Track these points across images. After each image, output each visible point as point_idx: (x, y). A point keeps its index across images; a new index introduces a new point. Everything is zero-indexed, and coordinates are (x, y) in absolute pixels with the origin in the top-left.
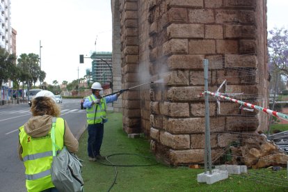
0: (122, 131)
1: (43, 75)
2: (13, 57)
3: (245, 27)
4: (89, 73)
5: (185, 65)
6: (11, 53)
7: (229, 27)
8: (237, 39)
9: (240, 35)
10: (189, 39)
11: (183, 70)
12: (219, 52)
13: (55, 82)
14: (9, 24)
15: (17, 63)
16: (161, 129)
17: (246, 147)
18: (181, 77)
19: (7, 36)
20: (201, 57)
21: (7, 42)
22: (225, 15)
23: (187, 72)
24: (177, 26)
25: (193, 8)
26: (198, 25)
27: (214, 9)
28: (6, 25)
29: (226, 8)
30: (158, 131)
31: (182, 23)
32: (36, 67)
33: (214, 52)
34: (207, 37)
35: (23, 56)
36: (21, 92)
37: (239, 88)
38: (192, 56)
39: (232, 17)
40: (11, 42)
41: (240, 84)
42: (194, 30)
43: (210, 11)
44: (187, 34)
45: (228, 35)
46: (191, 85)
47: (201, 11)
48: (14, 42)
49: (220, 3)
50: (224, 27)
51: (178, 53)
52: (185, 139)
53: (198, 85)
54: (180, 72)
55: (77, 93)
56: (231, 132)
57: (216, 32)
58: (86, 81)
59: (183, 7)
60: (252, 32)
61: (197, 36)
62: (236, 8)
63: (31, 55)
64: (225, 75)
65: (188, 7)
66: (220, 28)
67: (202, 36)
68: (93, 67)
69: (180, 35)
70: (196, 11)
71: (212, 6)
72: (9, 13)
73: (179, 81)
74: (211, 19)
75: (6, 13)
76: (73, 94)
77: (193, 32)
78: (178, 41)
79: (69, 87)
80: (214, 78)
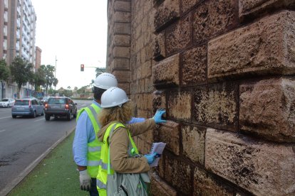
13: (69, 87)
14: (34, 43)
19: (31, 51)
21: (31, 56)
28: (31, 43)
35: (43, 66)
40: (35, 56)
55: (83, 95)
63: (49, 66)
72: (34, 35)
75: (32, 34)
76: (81, 96)
79: (79, 91)
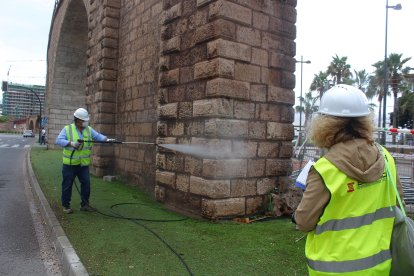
5: (231, 93)
7: (275, 54)
10: (236, 61)
11: (228, 98)
12: (263, 81)
17: (290, 194)
18: (227, 107)
20: (247, 85)
22: (271, 40)
23: (232, 101)
24: (224, 42)
25: (242, 24)
26: (246, 47)
27: (261, 31)
29: (272, 32)
30: (173, 174)
31: (230, 40)
33: (258, 81)
34: (253, 62)
38: (239, 83)
39: (276, 43)
41: (280, 121)
42: (242, 51)
43: (257, 32)
44: (234, 55)
45: (273, 64)
46: (235, 118)
47: (249, 30)
49: (267, 26)
50: (270, 54)
51: (225, 77)
52: (226, 185)
53: (241, 119)
54: (226, 101)
56: (270, 177)
57: (262, 59)
59: (232, 21)
61: (244, 59)
62: (280, 35)
64: (268, 109)
65: (236, 23)
66: (265, 54)
67: (248, 59)
69: (227, 54)
70: (244, 29)
71: (259, 27)
73: (224, 112)
74: (257, 42)
77: (241, 53)
78: (225, 61)
80: (257, 111)
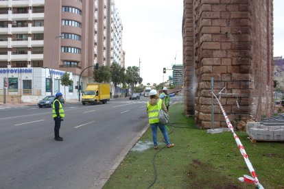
0: (184, 114)
1: (141, 80)
2: (123, 69)
3: (243, 59)
4: (170, 79)
6: (122, 66)
7: (235, 59)
8: (239, 65)
9: (241, 63)
10: (213, 66)
12: (229, 72)
13: (149, 84)
15: (125, 72)
16: (199, 111)
18: (208, 85)
19: (120, 56)
20: (219, 75)
21: (120, 59)
22: (232, 53)
24: (206, 59)
25: (215, 50)
26: (217, 59)
27: (226, 50)
28: (120, 49)
29: (233, 49)
31: (209, 58)
32: (137, 75)
33: (226, 72)
34: (222, 64)
35: (129, 68)
36: (127, 90)
37: (239, 91)
38: (214, 74)
39: (236, 54)
40: (122, 59)
41: (240, 89)
42: (215, 61)
43: (224, 51)
44: (211, 63)
45: (234, 63)
47: (219, 51)
48: (124, 59)
49: (230, 47)
50: (232, 59)
51: (207, 73)
52: (209, 116)
54: (208, 82)
56: (234, 114)
57: (227, 62)
58: (168, 84)
59: (210, 49)
60: (248, 61)
61: (217, 64)
62: (239, 49)
63: (134, 67)
64: (232, 84)
65: (212, 50)
66: (230, 60)
67: (219, 64)
68: (174, 75)
69: (208, 64)
71: (225, 48)
72: (121, 42)
73: (207, 87)
74: (225, 55)
78: (207, 67)
79: (158, 87)
80: (226, 85)
